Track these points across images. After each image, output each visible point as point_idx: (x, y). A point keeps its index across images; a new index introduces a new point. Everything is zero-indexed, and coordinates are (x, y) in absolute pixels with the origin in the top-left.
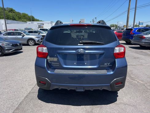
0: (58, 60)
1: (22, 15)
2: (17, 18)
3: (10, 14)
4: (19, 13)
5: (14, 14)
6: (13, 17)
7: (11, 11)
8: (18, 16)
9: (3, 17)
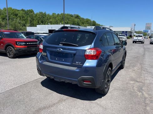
0: (47, 55)
1: (85, 20)
2: (80, 23)
3: (76, 20)
4: (83, 19)
5: (79, 19)
6: (78, 23)
7: (77, 17)
8: (82, 21)
9: (70, 23)
